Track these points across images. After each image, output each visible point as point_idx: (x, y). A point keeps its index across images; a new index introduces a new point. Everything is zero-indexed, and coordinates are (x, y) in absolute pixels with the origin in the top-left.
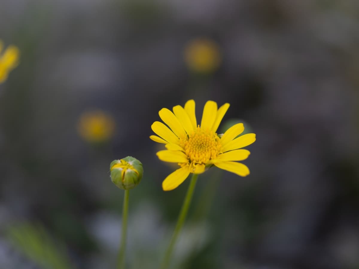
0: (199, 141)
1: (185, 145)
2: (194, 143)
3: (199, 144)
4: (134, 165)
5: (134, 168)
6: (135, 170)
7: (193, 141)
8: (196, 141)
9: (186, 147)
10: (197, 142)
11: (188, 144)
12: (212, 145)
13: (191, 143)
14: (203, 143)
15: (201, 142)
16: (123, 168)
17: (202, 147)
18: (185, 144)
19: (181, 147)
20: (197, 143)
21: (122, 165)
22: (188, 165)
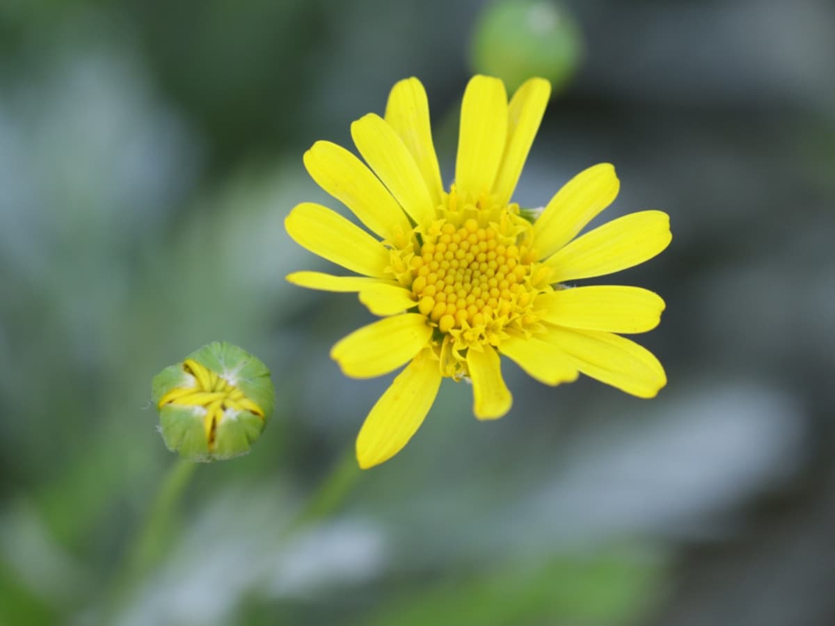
0: (461, 254)
1: (414, 276)
2: (446, 264)
3: (464, 264)
4: (242, 386)
5: (245, 397)
6: (250, 405)
7: (439, 256)
8: (450, 255)
9: (419, 283)
10: (455, 257)
11: (424, 270)
12: (512, 262)
13: (435, 265)
14: (475, 260)
15: (470, 257)
16: (206, 405)
17: (477, 274)
18: (412, 272)
19: (399, 286)
20: (455, 263)
21: (201, 390)
22: (434, 356)
